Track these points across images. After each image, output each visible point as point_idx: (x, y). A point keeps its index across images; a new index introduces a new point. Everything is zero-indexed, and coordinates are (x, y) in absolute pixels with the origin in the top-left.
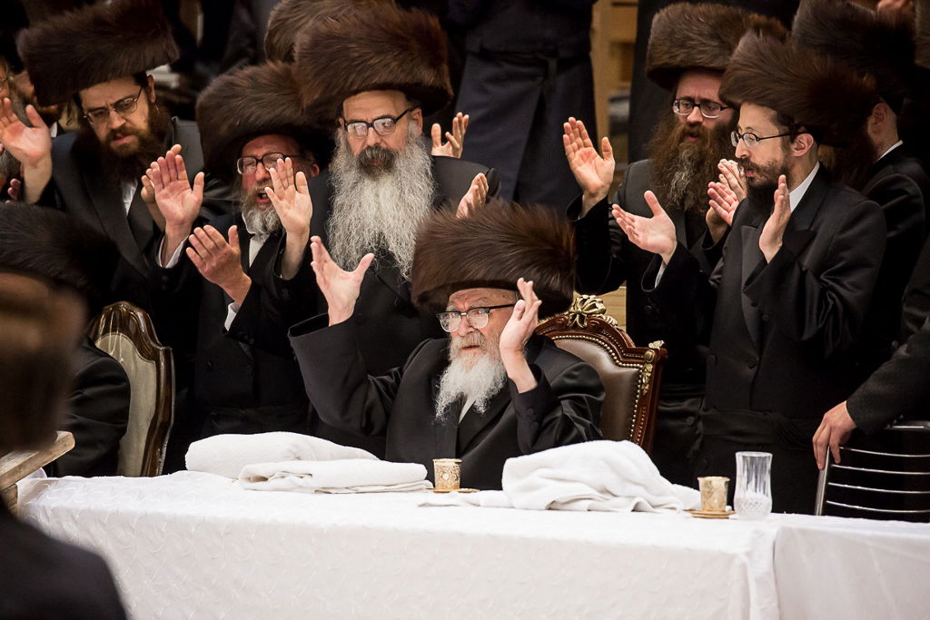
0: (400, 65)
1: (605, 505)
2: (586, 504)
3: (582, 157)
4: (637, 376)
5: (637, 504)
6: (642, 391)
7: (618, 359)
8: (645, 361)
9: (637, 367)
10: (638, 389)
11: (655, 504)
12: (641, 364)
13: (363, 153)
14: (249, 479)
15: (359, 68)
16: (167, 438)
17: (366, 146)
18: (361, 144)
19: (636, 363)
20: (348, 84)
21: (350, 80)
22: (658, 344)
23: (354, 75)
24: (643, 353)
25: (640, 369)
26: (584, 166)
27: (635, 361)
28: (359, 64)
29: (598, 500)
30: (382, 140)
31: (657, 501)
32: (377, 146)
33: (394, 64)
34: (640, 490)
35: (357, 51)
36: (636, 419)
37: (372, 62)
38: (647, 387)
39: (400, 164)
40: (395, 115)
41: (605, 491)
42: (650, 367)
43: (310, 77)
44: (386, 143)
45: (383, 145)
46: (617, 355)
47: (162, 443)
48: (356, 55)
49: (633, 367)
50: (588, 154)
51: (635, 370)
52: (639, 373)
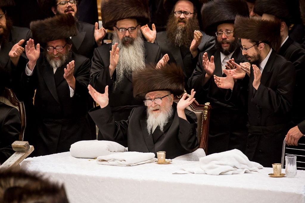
0: (139, 11)
1: (236, 172)
2: (232, 172)
3: (146, 30)
4: (202, 114)
5: (246, 171)
6: (204, 119)
7: (194, 108)
8: (205, 109)
9: (201, 111)
10: (202, 118)
11: (251, 170)
12: (203, 110)
13: (123, 38)
14: (99, 161)
15: (126, 11)
16: (24, 131)
17: (124, 36)
18: (123, 35)
19: (201, 110)
20: (123, 16)
21: (123, 15)
22: (208, 104)
23: (125, 13)
24: (203, 106)
25: (203, 112)
26: (147, 33)
27: (200, 109)
28: (126, 10)
29: (234, 171)
30: (130, 35)
31: (251, 169)
32: (129, 37)
33: (137, 10)
34: (246, 166)
35: (125, 6)
36: (203, 128)
37: (130, 9)
38: (206, 118)
39: (135, 43)
40: (135, 27)
41: (235, 167)
42: (206, 111)
43: (109, 13)
44: (131, 36)
45: (130, 36)
46: (193, 107)
47: (23, 133)
48: (125, 7)
49: (200, 111)
50: (147, 29)
51: (201, 112)
52: (202, 113)
